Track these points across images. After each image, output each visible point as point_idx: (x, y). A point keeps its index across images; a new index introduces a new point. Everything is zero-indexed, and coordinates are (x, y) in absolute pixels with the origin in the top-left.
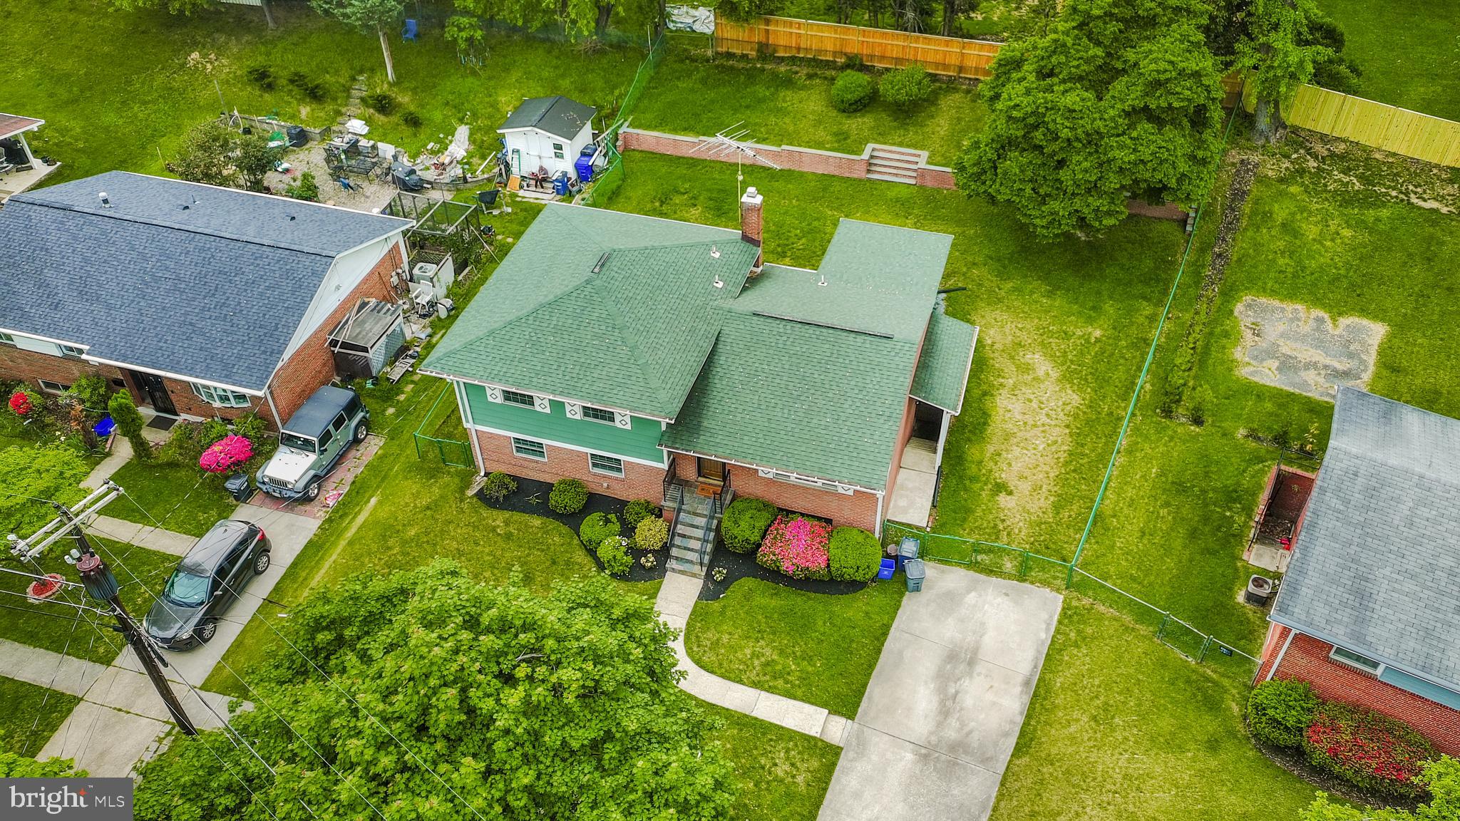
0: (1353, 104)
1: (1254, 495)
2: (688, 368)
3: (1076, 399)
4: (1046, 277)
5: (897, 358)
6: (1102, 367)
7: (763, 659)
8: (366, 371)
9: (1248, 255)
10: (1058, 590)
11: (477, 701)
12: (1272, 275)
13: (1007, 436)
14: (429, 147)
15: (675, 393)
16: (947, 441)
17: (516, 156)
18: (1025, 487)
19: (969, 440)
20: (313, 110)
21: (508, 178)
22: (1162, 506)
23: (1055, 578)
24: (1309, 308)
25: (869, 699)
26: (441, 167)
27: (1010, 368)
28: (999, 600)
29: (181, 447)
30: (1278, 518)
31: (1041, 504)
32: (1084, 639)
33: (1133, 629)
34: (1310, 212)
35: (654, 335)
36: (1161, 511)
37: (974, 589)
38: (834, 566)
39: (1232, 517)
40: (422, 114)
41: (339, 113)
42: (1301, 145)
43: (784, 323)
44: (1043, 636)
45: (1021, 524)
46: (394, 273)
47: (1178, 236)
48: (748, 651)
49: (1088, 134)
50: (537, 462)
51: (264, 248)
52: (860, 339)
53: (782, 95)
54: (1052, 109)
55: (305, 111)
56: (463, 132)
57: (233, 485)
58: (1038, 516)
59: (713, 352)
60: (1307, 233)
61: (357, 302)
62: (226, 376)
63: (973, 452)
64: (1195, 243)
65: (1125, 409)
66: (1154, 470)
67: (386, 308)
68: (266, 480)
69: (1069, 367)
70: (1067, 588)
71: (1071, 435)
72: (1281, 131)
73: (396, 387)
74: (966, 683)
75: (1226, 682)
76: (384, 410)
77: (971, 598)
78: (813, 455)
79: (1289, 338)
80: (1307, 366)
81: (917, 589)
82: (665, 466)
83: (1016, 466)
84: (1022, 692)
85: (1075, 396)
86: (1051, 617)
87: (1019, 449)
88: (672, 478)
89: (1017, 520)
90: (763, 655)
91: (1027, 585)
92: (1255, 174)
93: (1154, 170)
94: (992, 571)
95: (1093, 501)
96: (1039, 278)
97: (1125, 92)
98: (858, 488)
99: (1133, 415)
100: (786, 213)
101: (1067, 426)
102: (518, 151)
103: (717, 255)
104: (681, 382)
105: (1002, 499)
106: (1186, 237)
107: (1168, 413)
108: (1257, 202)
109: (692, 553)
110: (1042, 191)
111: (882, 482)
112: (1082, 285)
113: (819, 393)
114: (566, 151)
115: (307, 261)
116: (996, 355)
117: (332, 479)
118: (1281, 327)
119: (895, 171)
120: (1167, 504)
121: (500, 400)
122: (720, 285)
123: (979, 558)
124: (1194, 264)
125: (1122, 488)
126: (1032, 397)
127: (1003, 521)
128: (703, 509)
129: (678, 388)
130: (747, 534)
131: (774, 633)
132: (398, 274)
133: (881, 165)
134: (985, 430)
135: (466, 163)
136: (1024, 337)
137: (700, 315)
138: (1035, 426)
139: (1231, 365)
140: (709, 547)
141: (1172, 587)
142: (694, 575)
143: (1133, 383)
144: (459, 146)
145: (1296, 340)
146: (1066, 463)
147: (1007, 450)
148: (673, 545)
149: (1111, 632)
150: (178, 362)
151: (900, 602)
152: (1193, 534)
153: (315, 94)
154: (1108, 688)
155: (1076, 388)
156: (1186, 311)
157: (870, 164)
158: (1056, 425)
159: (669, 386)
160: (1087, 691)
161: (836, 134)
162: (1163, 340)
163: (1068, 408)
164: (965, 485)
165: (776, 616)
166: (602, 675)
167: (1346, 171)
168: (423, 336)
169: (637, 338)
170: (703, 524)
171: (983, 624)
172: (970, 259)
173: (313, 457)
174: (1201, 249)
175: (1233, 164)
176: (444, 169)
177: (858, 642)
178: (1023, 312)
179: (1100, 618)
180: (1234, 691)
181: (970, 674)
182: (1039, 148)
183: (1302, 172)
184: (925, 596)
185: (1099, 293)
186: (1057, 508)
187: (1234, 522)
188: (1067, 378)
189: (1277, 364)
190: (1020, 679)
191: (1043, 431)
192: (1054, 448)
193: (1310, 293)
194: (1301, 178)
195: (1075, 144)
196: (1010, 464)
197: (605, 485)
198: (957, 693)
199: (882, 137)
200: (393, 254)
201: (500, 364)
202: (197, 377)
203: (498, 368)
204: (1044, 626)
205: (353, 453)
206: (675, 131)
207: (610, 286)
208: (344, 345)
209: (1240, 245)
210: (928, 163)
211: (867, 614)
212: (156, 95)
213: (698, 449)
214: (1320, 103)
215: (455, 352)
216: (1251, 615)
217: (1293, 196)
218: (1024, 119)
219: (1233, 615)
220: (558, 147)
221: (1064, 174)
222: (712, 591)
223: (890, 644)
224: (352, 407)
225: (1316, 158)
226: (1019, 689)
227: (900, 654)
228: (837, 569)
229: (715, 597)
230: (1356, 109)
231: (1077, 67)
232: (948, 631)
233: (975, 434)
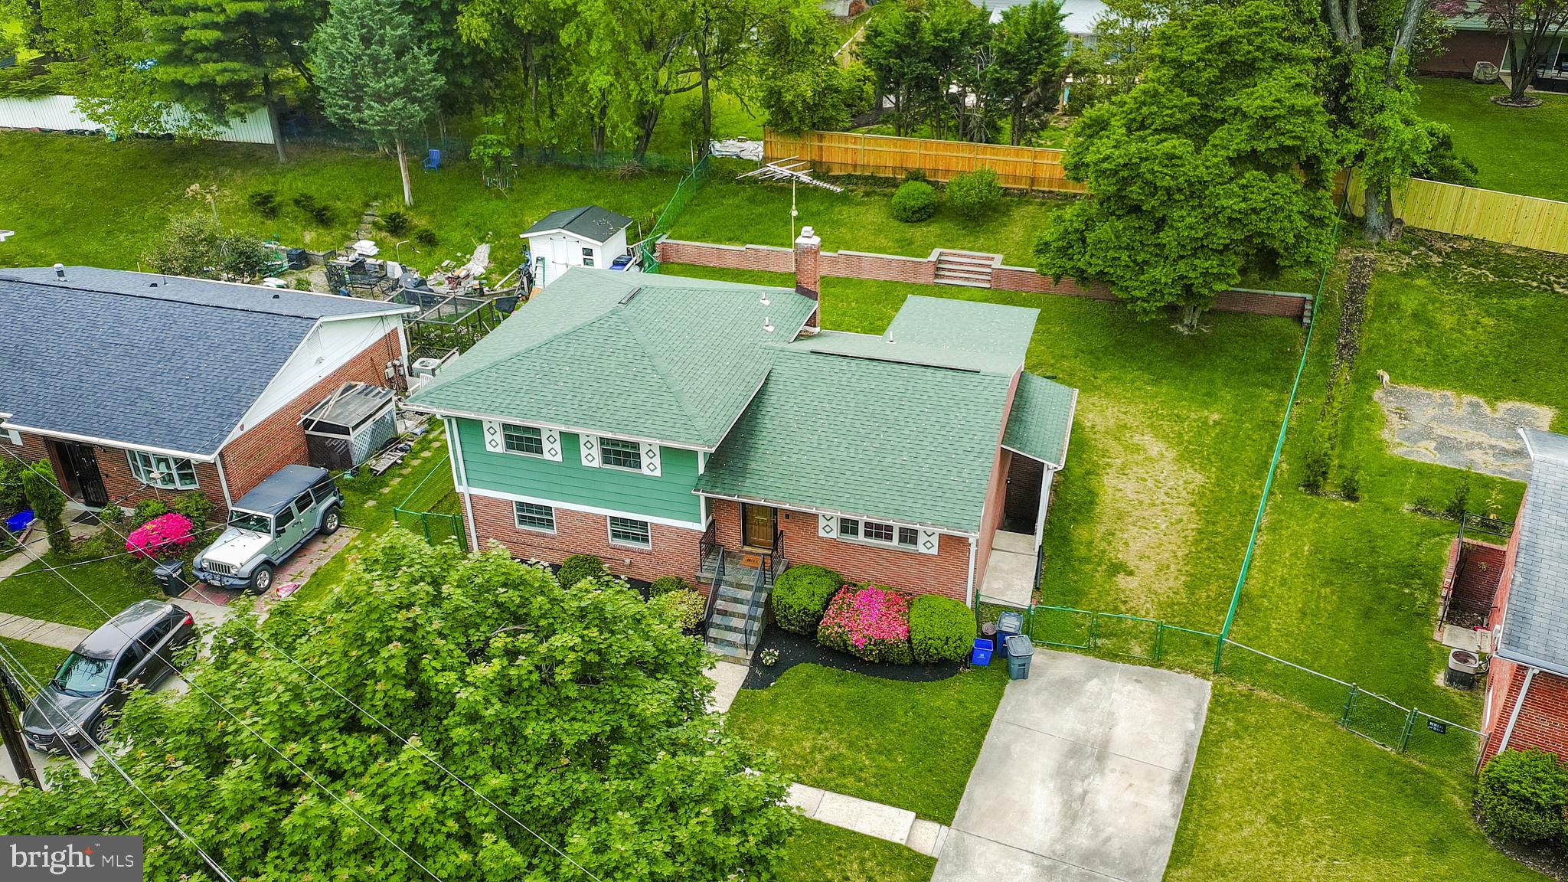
0: (1474, 196)
1: (1436, 569)
2: (732, 400)
3: (1199, 478)
4: (1148, 367)
5: (985, 393)
6: (1226, 447)
7: (827, 753)
8: (344, 459)
9: (1379, 346)
10: (1204, 675)
12: (1410, 363)
13: (1120, 516)
14: (444, 264)
15: (716, 422)
16: (1048, 522)
17: (540, 264)
18: (1148, 568)
19: (1074, 520)
20: (319, 235)
21: (530, 290)
22: (1322, 585)
23: (1199, 662)
24: (1459, 395)
25: (969, 801)
26: (456, 281)
27: (1114, 448)
28: (1130, 687)
29: (108, 541)
31: (1172, 584)
32: (1246, 728)
33: (1309, 717)
34: (1443, 303)
35: (691, 366)
36: (1323, 591)
37: (1097, 676)
38: (917, 637)
39: (1412, 594)
40: (440, 234)
41: (347, 238)
42: (1421, 243)
44: (1192, 726)
45: (1148, 605)
46: (389, 364)
47: (1294, 329)
48: (808, 744)
49: (1191, 184)
50: (543, 536)
53: (837, 209)
54: (1146, 159)
55: (309, 236)
56: (483, 251)
57: (163, 571)
58: (1168, 597)
59: (762, 392)
60: (1444, 323)
61: (343, 379)
63: (1081, 533)
64: (1314, 336)
65: (1260, 488)
66: (1306, 548)
67: (376, 391)
68: (205, 565)
69: (1187, 447)
70: (1215, 673)
71: (1198, 513)
72: (1396, 227)
73: (380, 479)
74: (1096, 781)
75: (1440, 772)
76: (363, 503)
77: (1093, 685)
78: (887, 496)
79: (1442, 422)
80: (1471, 446)
81: (1023, 675)
82: (702, 527)
83: (1134, 547)
84: (1172, 791)
85: (1197, 475)
86: (1199, 706)
87: (1137, 529)
88: (710, 543)
89: (1142, 601)
90: (827, 748)
91: (1163, 671)
92: (1373, 270)
94: (1117, 656)
95: (1234, 581)
96: (1140, 368)
97: (1232, 138)
98: (945, 531)
99: (1271, 493)
101: (1193, 505)
102: (543, 259)
103: (767, 303)
104: (723, 413)
105: (1121, 580)
106: (1304, 329)
107: (1312, 487)
108: (1380, 294)
109: (735, 634)
110: (1139, 259)
111: (975, 523)
112: (1191, 374)
113: (893, 430)
114: (597, 256)
116: (1098, 436)
117: (289, 572)
118: (1431, 412)
119: (967, 275)
120: (1328, 583)
121: (501, 449)
122: (771, 329)
123: (1099, 642)
124: (1318, 354)
125: (1270, 567)
126: (1146, 476)
127: (1125, 602)
128: (749, 580)
130: (805, 601)
131: (841, 724)
132: (394, 366)
133: (950, 270)
134: (1093, 509)
135: (486, 277)
136: (1129, 420)
137: (747, 354)
138: (1154, 505)
139: (1380, 446)
140: (756, 626)
141: (1351, 671)
142: (737, 661)
143: (1266, 463)
144: (478, 263)
145: (1452, 423)
146: (1197, 542)
147: (1121, 530)
148: (711, 625)
149: (1281, 720)
150: (116, 428)
151: (1002, 690)
152: (1367, 614)
153: (322, 217)
154: (1287, 783)
155: (1197, 467)
156: (1318, 397)
157: (938, 269)
158: (1179, 504)
160: (1259, 788)
161: (898, 241)
162: (1294, 423)
163: (1192, 486)
164: (1073, 566)
165: (843, 704)
167: (1476, 265)
168: (418, 431)
169: (670, 367)
170: (749, 598)
171: (1111, 714)
172: (1057, 352)
173: (266, 539)
174: (1324, 340)
175: (1347, 261)
176: (459, 284)
177: (951, 734)
178: (1125, 398)
179: (1263, 704)
180: (1453, 783)
181: (1101, 771)
182: (1136, 209)
183: (1426, 267)
184: (1032, 684)
185: (1211, 381)
186: (1191, 588)
187: (1416, 599)
188: (1186, 456)
189: (1434, 444)
190: (1167, 776)
191: (1164, 510)
192: (1179, 527)
193: (1458, 379)
194: (1426, 272)
195: (1177, 197)
196: (1127, 544)
197: (627, 561)
198: (1085, 793)
199: (950, 242)
202: (135, 442)
204: (1191, 716)
205: (319, 546)
206: (719, 241)
207: (639, 317)
208: (322, 426)
209: (1368, 336)
210: (1003, 264)
211: (960, 702)
212: (146, 224)
213: (743, 493)
214: (1436, 199)
216: (1457, 699)
217: (1420, 289)
218: (1116, 172)
219: (1434, 699)
220: (588, 252)
221: (1166, 236)
222: (760, 677)
223: (993, 737)
224: (322, 488)
225: (1440, 254)
226: (1167, 788)
227: (1007, 748)
228: (921, 642)
229: (764, 684)
230: (1477, 202)
231: (1171, 116)
232: (1068, 722)
233: (1080, 513)
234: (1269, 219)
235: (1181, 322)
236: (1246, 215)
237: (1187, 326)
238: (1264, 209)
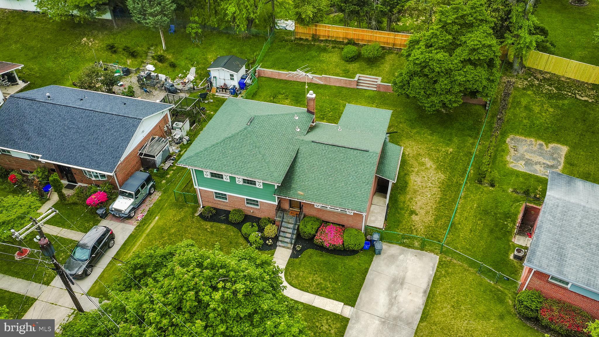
0: (552, 58)
1: (516, 215)
2: (286, 163)
3: (442, 176)
4: (429, 127)
5: (370, 159)
6: (453, 164)
7: (317, 282)
8: (153, 165)
9: (511, 119)
10: (437, 254)
11: (202, 297)
12: (521, 127)
13: (415, 192)
14: (179, 76)
15: (281, 173)
16: (391, 194)
17: (215, 79)
18: (423, 212)
19: (399, 193)
20: (132, 61)
21: (211, 88)
22: (479, 220)
23: (436, 249)
24: (536, 140)
25: (360, 298)
26: (184, 84)
27: (415, 164)
28: (413, 258)
29: (78, 197)
30: (526, 225)
31: (429, 219)
32: (448, 274)
33: (468, 270)
34: (536, 101)
35: (272, 150)
36: (478, 222)
37: (403, 254)
38: (346, 244)
39: (507, 224)
40: (177, 62)
41: (143, 62)
42: (532, 75)
43: (324, 145)
44: (431, 272)
45: (421, 227)
46: (165, 126)
47: (482, 111)
48: (311, 279)
49: (446, 70)
50: (224, 202)
51: (114, 115)
52: (356, 151)
53: (322, 55)
54: (432, 60)
55: (129, 62)
56: (193, 70)
57: (100, 212)
58: (428, 224)
59: (296, 157)
60: (535, 110)
61: (150, 137)
62: (98, 167)
63: (401, 198)
64: (490, 114)
65: (463, 180)
66: (475, 205)
67: (162, 140)
68: (113, 209)
69: (440, 164)
70: (440, 253)
71: (441, 191)
72: (524, 69)
73: (166, 172)
74: (400, 292)
75: (506, 292)
76: (161, 181)
77: (402, 257)
78: (337, 199)
79: (529, 152)
80: (536, 163)
81: (379, 253)
82: (276, 203)
83: (419, 204)
84: (423, 296)
85: (442, 175)
86: (434, 265)
87: (420, 197)
88: (279, 208)
89: (420, 225)
90: (317, 281)
91: (424, 252)
92: (513, 86)
93: (473, 84)
94: (410, 246)
95: (450, 218)
96: (427, 128)
97: (461, 53)
98: (355, 212)
99: (466, 183)
100: (324, 102)
101: (439, 188)
102: (215, 77)
103: (297, 118)
104: (283, 169)
105: (414, 217)
106: (486, 111)
107: (480, 182)
108: (514, 97)
109: (288, 239)
110: (428, 93)
111: (365, 210)
112: (444, 131)
113: (339, 173)
114: (235, 77)
115: (131, 121)
116: (410, 159)
117: (140, 209)
118: (525, 148)
119: (368, 85)
120: (481, 219)
121: (209, 177)
122: (299, 130)
123: (404, 241)
124: (489, 122)
125: (462, 213)
126: (425, 176)
127: (414, 226)
128: (292, 221)
129: (282, 171)
130: (310, 231)
131: (321, 272)
132: (167, 126)
133: (362, 83)
134: (406, 189)
135: (194, 82)
136: (421, 151)
137: (290, 142)
138: (426, 187)
139: (505, 163)
140: (294, 237)
141: (484, 253)
142: (288, 248)
143: (466, 170)
144: (191, 76)
145: (532, 153)
146: (439, 202)
147: (415, 197)
148: (280, 236)
149: (459, 271)
150: (78, 162)
151: (372, 259)
152: (492, 231)
153: (133, 55)
154: (458, 294)
155: (442, 172)
156: (487, 141)
157: (358, 82)
158: (435, 187)
159: (278, 170)
160: (450, 295)
161: (344, 70)
162: (478, 153)
163: (440, 180)
164: (398, 211)
165: (322, 264)
166: (253, 287)
167: (550, 85)
168: (177, 151)
169: (265, 151)
170: (292, 227)
171: (406, 268)
172: (399, 120)
173: (132, 200)
174: (492, 116)
175: (504, 83)
176: (186, 85)
177: (355, 275)
178: (421, 141)
179: (454, 265)
180: (510, 295)
181: (402, 289)
182: (426, 75)
183: (532, 85)
184: (382, 256)
185: (451, 134)
186: (436, 221)
187: (508, 226)
188: (439, 168)
189: (524, 162)
190: (422, 290)
191: (430, 190)
192: (434, 196)
193: (537, 134)
194: (532, 88)
195: (441, 74)
196: (416, 203)
197: (252, 211)
198: (396, 296)
199: (362, 71)
200: (165, 118)
201: (210, 162)
203: (209, 164)
204: (431, 269)
205: (148, 199)
206: (279, 69)
207: (254, 130)
208: (145, 155)
209: (508, 115)
210: (381, 82)
211: (359, 263)
212: (68, 55)
213: (290, 196)
214: (539, 58)
215: (191, 157)
216: (516, 264)
217: (529, 95)
218: (420, 64)
219: (509, 264)
220: (232, 75)
221: (437, 86)
222: (295, 255)
223: (368, 276)
224: (148, 180)
225: (538, 80)
226: (421, 295)
227: (373, 280)
228: (347, 245)
229: (297, 257)
230: (554, 60)
231: (442, 43)
232: (392, 271)
233: (402, 191)
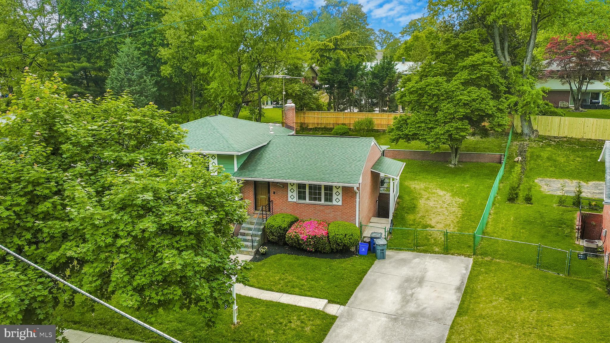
0: (565, 120)
1: (571, 220)
2: (251, 144)
4: (438, 175)
5: (362, 143)
6: (473, 193)
10: (469, 256)
12: (549, 172)
13: (427, 211)
15: (243, 147)
16: (393, 215)
18: (441, 225)
19: (407, 213)
22: (521, 229)
23: (466, 252)
24: (571, 180)
25: (355, 297)
27: (424, 193)
28: (434, 261)
32: (491, 271)
33: (520, 266)
34: (559, 154)
36: (521, 231)
37: (418, 258)
38: (331, 235)
39: (563, 230)
42: (546, 139)
43: (303, 137)
44: (464, 272)
45: (441, 236)
48: (277, 278)
49: (447, 93)
60: (560, 160)
63: (410, 217)
66: (512, 218)
69: (455, 193)
70: (474, 255)
71: (462, 210)
72: (535, 133)
74: (418, 289)
75: (588, 280)
77: (417, 260)
78: (318, 175)
79: (566, 187)
81: (383, 258)
83: (434, 220)
84: (456, 292)
85: (461, 200)
86: (467, 266)
87: (435, 215)
89: (438, 235)
90: (286, 279)
91: (450, 255)
92: (528, 146)
94: (427, 251)
96: (434, 175)
98: (343, 184)
99: (494, 204)
101: (459, 207)
104: (247, 146)
105: (429, 229)
108: (532, 152)
109: (248, 243)
112: (456, 176)
116: (417, 190)
118: (560, 185)
120: (523, 228)
122: (273, 133)
123: (419, 248)
124: (509, 170)
125: (496, 224)
126: (438, 200)
127: (431, 236)
130: (280, 224)
131: (294, 271)
134: (415, 209)
136: (430, 186)
138: (442, 208)
139: (540, 192)
140: (258, 238)
142: (248, 253)
145: (570, 187)
146: (462, 218)
147: (428, 215)
149: (507, 268)
151: (373, 262)
152: (543, 237)
154: (513, 287)
155: (461, 197)
158: (453, 207)
159: (239, 145)
160: (499, 289)
162: (501, 187)
163: (458, 203)
164: (406, 226)
167: (570, 144)
169: (225, 132)
170: (255, 228)
171: (425, 269)
175: (517, 145)
177: (347, 275)
178: (428, 182)
179: (498, 263)
180: (596, 283)
181: (421, 286)
184: (387, 261)
185: (465, 178)
186: (460, 231)
187: (565, 231)
188: (455, 195)
190: (454, 287)
191: (447, 209)
192: (454, 214)
193: (570, 176)
194: (550, 146)
195: (442, 98)
196: (431, 219)
198: (413, 294)
204: (464, 268)
207: (215, 120)
209: (529, 165)
211: (353, 265)
214: (550, 124)
217: (549, 151)
221: (440, 115)
222: (258, 258)
223: (368, 276)
225: (555, 142)
226: (454, 291)
227: (375, 281)
228: (333, 237)
229: (259, 260)
230: (567, 122)
231: (437, 70)
232: (405, 271)
233: (409, 210)
234: (480, 103)
235: (451, 163)
236: (471, 102)
237: (453, 164)
238: (478, 99)
